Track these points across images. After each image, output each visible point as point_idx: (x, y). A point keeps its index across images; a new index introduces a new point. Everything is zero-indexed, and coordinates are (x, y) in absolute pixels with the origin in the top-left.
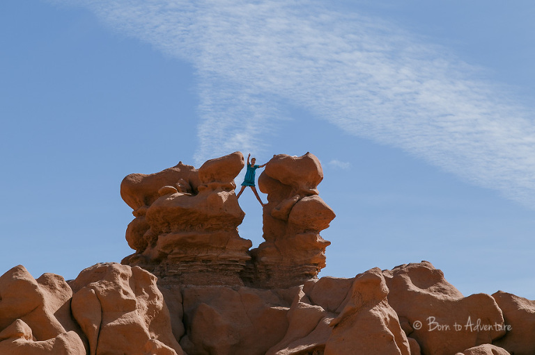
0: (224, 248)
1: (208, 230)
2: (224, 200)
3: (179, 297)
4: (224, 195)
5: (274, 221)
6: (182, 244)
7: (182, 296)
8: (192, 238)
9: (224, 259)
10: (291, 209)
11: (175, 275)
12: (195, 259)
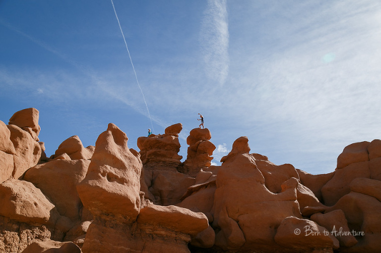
0: (171, 158)
1: (166, 150)
2: (174, 139)
3: (151, 173)
4: (174, 137)
5: (192, 152)
6: (155, 154)
7: (153, 174)
8: (160, 152)
9: (171, 161)
10: (198, 145)
11: (151, 167)
12: (160, 161)
